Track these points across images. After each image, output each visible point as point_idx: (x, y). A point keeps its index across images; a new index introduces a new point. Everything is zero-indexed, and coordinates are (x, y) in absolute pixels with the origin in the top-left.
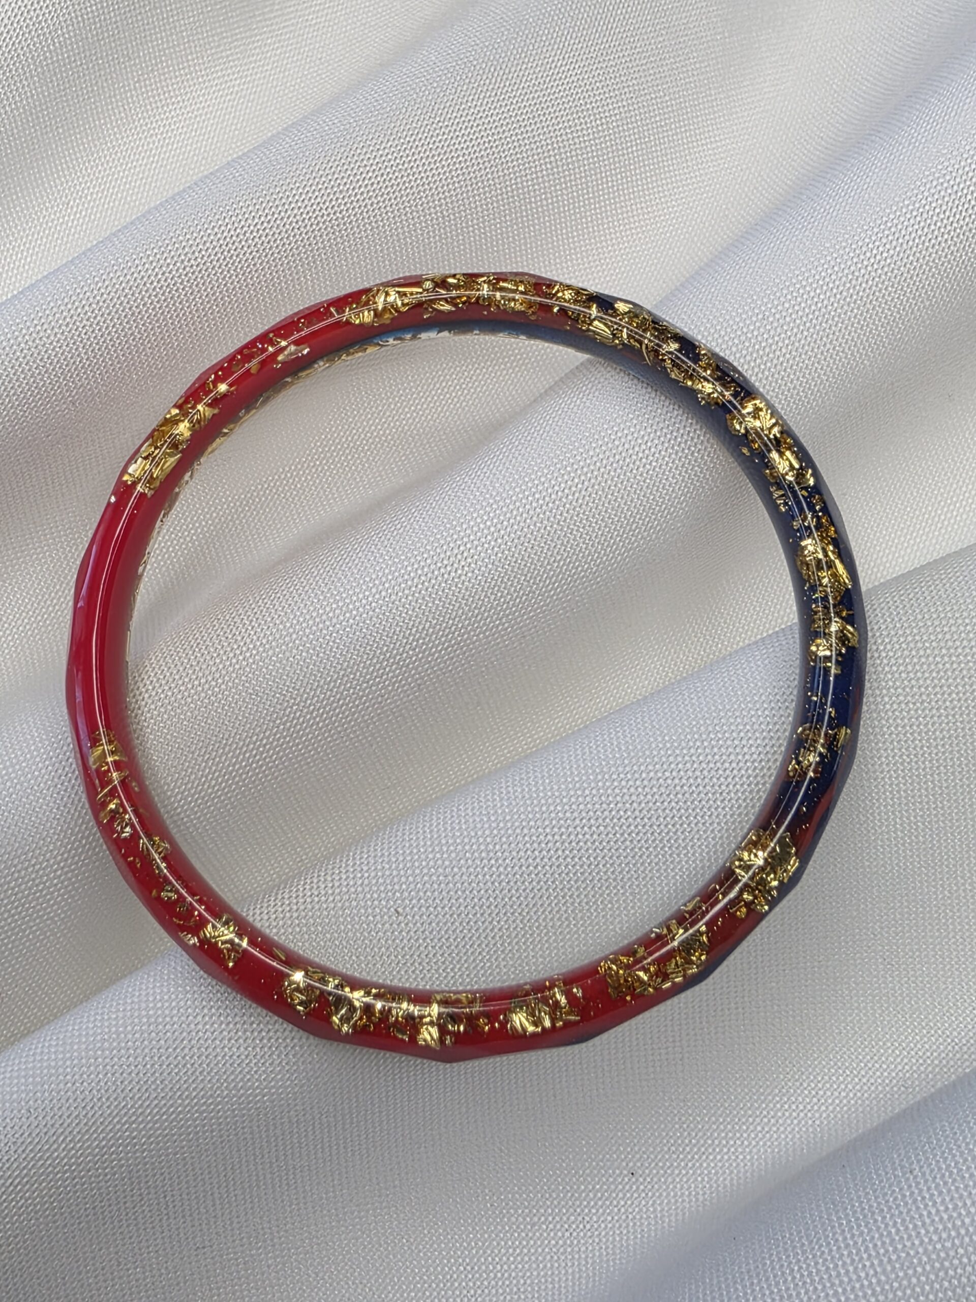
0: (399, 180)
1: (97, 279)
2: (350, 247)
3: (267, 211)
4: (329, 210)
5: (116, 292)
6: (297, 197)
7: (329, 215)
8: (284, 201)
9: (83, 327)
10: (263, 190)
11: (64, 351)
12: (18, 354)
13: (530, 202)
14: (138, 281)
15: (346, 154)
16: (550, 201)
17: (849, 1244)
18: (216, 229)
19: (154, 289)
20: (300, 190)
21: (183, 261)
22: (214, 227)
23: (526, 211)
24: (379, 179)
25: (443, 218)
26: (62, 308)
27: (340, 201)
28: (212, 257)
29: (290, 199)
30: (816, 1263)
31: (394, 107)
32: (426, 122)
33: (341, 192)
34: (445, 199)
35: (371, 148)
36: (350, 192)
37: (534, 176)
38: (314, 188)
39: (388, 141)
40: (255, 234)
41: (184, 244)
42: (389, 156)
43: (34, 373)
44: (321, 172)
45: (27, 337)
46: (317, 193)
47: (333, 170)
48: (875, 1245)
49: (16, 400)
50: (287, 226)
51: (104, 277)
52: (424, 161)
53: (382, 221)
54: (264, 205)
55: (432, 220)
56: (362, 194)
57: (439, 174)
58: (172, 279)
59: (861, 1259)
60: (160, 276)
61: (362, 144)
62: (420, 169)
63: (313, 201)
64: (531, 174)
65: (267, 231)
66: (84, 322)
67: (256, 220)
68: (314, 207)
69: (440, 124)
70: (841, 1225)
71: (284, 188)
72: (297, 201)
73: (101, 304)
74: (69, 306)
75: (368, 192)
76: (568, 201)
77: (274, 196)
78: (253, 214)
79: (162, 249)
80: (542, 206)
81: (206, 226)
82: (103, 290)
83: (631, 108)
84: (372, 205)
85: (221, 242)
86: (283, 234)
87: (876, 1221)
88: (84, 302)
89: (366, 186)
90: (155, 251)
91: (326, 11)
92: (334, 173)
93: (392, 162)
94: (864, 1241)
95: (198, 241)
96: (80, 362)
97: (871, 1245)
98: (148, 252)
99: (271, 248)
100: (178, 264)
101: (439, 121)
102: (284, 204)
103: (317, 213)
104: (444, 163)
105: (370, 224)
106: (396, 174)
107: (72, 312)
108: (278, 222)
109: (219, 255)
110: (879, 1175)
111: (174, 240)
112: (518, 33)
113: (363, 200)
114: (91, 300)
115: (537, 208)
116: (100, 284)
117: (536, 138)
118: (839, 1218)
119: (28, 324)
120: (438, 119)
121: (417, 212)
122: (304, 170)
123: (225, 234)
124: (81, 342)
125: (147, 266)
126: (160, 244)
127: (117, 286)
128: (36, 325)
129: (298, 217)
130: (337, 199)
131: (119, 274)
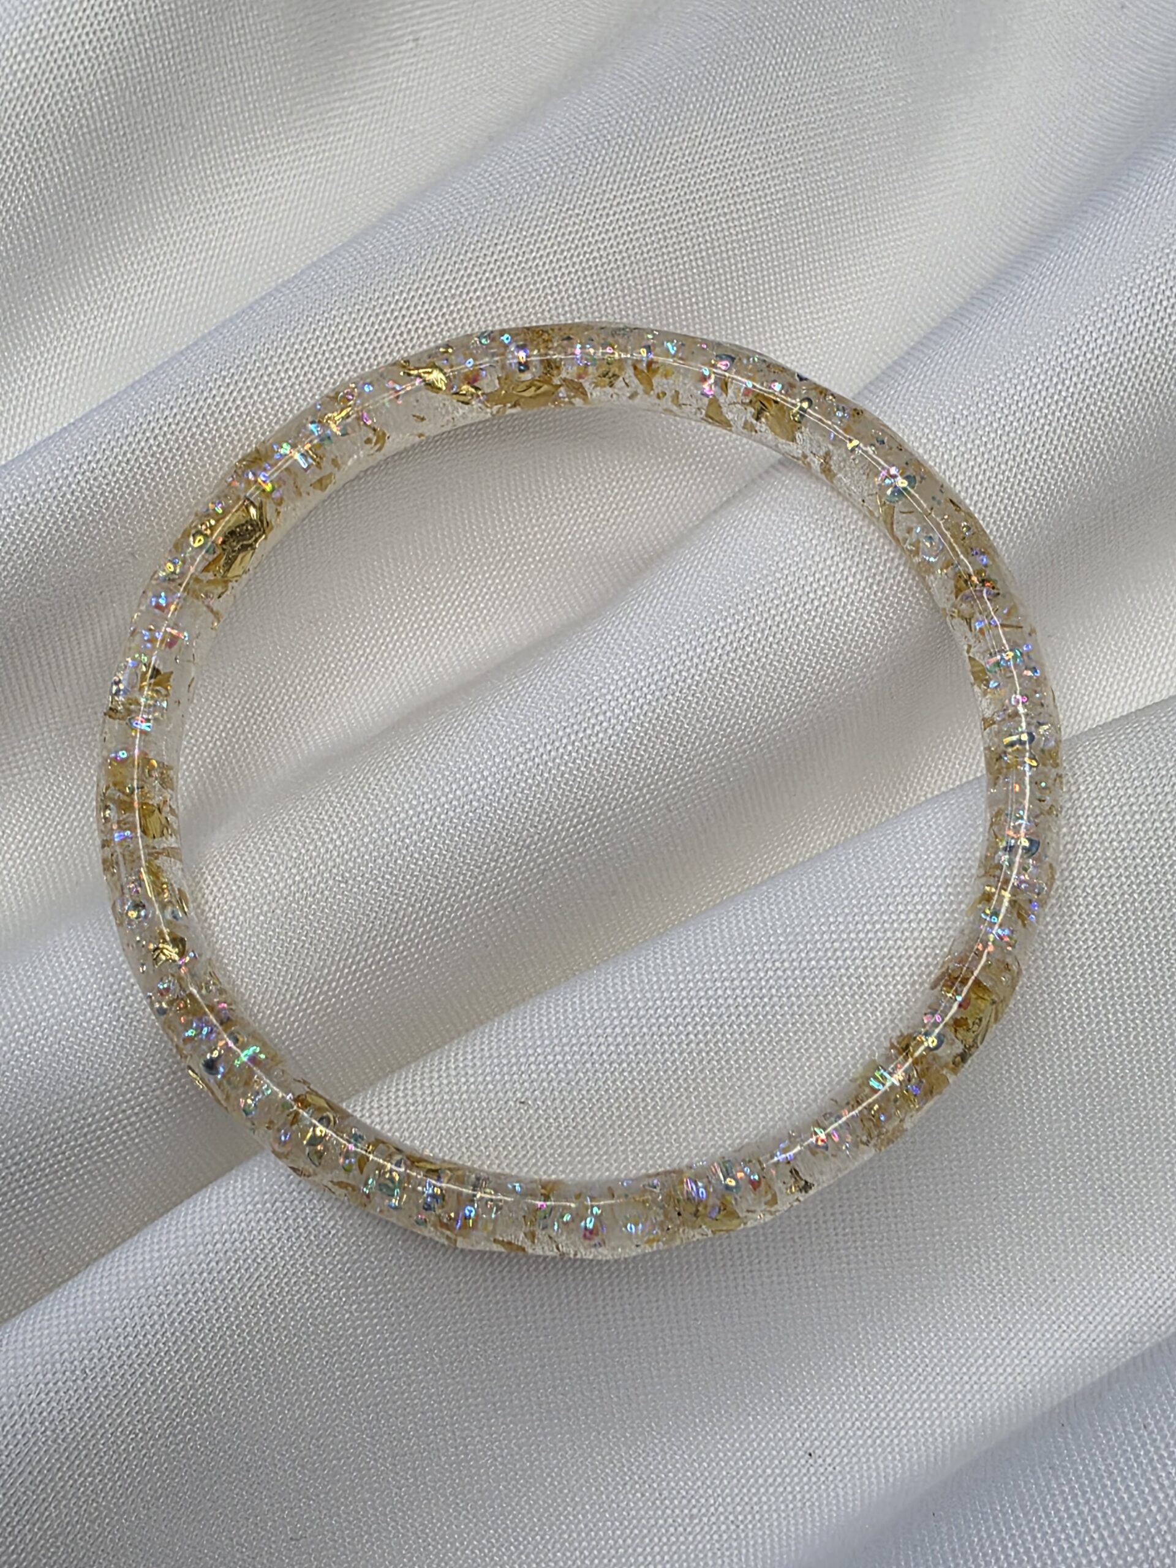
0: (521, 281)
1: (162, 406)
3: (365, 321)
4: (439, 318)
5: (186, 422)
6: (400, 304)
7: (439, 324)
8: (384, 308)
11: (124, 493)
12: (68, 496)
13: (678, 307)
14: (213, 408)
15: (457, 250)
16: (701, 305)
20: (404, 295)
21: (266, 383)
22: (302, 341)
24: (498, 280)
27: (452, 308)
29: (392, 306)
30: (1035, 1538)
31: (514, 192)
32: (552, 210)
33: (453, 296)
34: (576, 303)
35: (487, 243)
36: (464, 296)
37: (682, 275)
38: (420, 291)
39: (508, 233)
40: (351, 349)
41: (266, 362)
42: (510, 253)
43: (86, 519)
44: (428, 273)
45: (79, 477)
46: (423, 299)
47: (442, 270)
48: (1105, 1515)
50: (390, 340)
51: (171, 403)
52: (551, 257)
54: (362, 314)
56: (478, 298)
57: (570, 273)
59: (1088, 1530)
61: (476, 238)
62: (547, 267)
64: (679, 273)
65: (366, 345)
67: (353, 333)
68: (422, 315)
69: (570, 212)
70: (1062, 1492)
71: (385, 292)
72: (401, 309)
74: (130, 439)
75: (485, 296)
76: (722, 304)
77: (373, 303)
78: (349, 325)
79: (241, 369)
80: (692, 311)
81: (292, 340)
82: (170, 420)
83: (797, 191)
84: (490, 311)
86: (385, 349)
87: (1104, 1486)
89: (483, 288)
90: (232, 371)
91: (418, 73)
92: (444, 273)
93: (513, 260)
94: (1091, 1509)
95: (283, 358)
97: (1099, 1514)
98: (224, 373)
100: (261, 387)
103: (425, 322)
104: (574, 259)
106: (518, 274)
108: (379, 334)
109: (309, 376)
110: (1106, 1434)
111: (254, 357)
112: (659, 101)
113: (480, 306)
114: (157, 431)
115: (686, 313)
116: (166, 413)
117: (685, 229)
118: (1060, 1485)
119: (80, 460)
120: (567, 206)
122: (408, 271)
123: (316, 350)
125: (222, 389)
126: (237, 362)
127: (188, 415)
128: (90, 462)
129: (402, 328)
130: (449, 305)
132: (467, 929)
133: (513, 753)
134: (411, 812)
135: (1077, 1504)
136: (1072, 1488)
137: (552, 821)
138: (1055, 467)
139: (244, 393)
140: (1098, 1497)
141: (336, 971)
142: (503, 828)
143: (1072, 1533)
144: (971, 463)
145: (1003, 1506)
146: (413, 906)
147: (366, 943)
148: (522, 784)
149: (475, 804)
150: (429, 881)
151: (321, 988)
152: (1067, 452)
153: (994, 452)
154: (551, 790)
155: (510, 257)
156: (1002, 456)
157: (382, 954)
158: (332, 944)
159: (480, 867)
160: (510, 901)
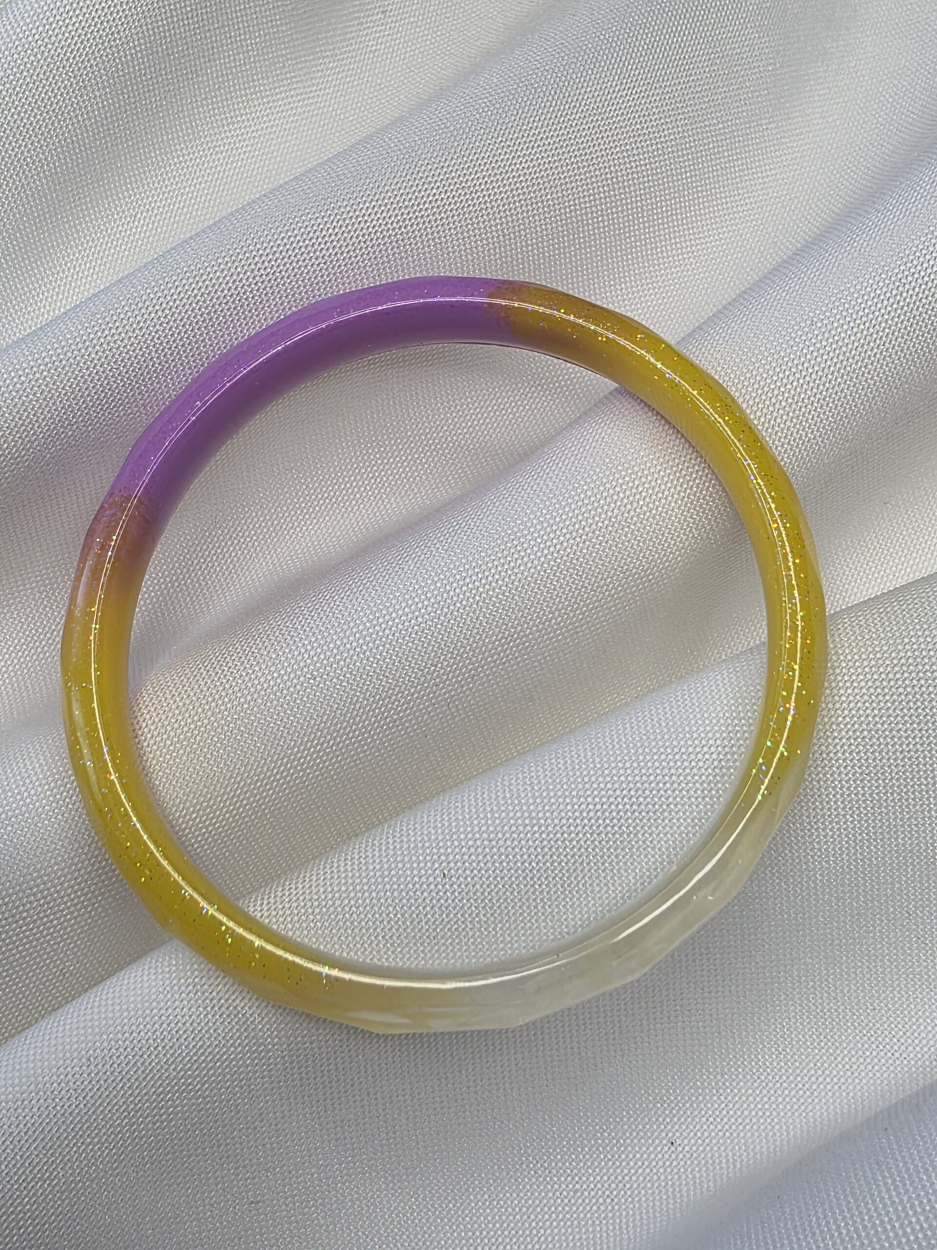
0: (462, 198)
1: (169, 285)
2: (413, 262)
3: (334, 224)
4: (394, 224)
5: (188, 299)
6: (364, 211)
7: (394, 229)
8: (351, 214)
9: (156, 332)
10: (331, 203)
11: (137, 354)
12: (93, 355)
13: (588, 225)
14: (210, 289)
15: (411, 170)
16: (606, 223)
17: (895, 1202)
18: (285, 240)
19: (225, 297)
20: (367, 204)
21: (253, 271)
22: (283, 238)
23: (584, 231)
24: (443, 196)
25: (504, 236)
26: (137, 312)
27: (405, 216)
28: (281, 267)
29: (357, 213)
30: (863, 1220)
31: (458, 126)
32: (488, 141)
33: (406, 207)
34: (506, 217)
35: (436, 165)
36: (415, 207)
37: (592, 198)
39: (452, 158)
40: (323, 246)
41: (254, 253)
43: (108, 375)
44: (387, 188)
45: (102, 340)
46: (383, 208)
47: (399, 185)
48: (921, 1203)
49: (90, 401)
50: (354, 239)
51: (176, 283)
52: (486, 179)
53: (445, 237)
54: (332, 218)
55: (492, 238)
56: (426, 209)
57: (501, 192)
58: (242, 288)
59: (907, 1215)
60: (230, 285)
61: (427, 162)
62: (483, 187)
63: (379, 215)
64: (589, 196)
65: (335, 243)
66: (158, 327)
67: (324, 233)
68: (380, 221)
69: (503, 144)
70: (886, 1184)
71: (352, 202)
72: (364, 215)
73: (174, 310)
74: (143, 311)
75: (432, 208)
76: (623, 223)
77: (343, 210)
78: (321, 226)
79: (233, 258)
80: (599, 228)
81: (276, 237)
82: (175, 297)
84: (436, 220)
85: (290, 253)
86: (350, 247)
87: (921, 1180)
88: (157, 307)
89: (430, 202)
90: (226, 259)
91: (385, 38)
92: (400, 189)
93: (455, 180)
94: (910, 1198)
95: (268, 251)
96: (153, 366)
97: (916, 1203)
98: (220, 261)
99: (337, 261)
100: (249, 274)
101: (501, 141)
102: (351, 218)
103: (383, 227)
104: (505, 182)
105: (433, 240)
106: (460, 191)
107: (146, 316)
108: (346, 235)
109: (288, 266)
110: (923, 1137)
111: (245, 249)
112: (577, 58)
113: (428, 216)
114: (164, 305)
115: (594, 230)
116: (173, 291)
117: (594, 161)
118: (884, 1177)
119: (103, 327)
120: (500, 139)
121: (479, 229)
122: (371, 185)
123: (294, 245)
124: (154, 346)
125: (218, 274)
126: (231, 252)
127: (189, 293)
128: (111, 328)
129: (364, 231)
130: (402, 214)
131: (191, 280)
132: (411, 720)
133: (451, 579)
134: (368, 625)
135: (898, 1194)
136: (894, 1181)
137: (481, 635)
138: (893, 362)
139: (235, 277)
140: (916, 1188)
141: (304, 750)
142: (442, 639)
143: (894, 1217)
144: (825, 357)
145: (837, 1193)
146: (368, 700)
147: (329, 728)
148: (458, 605)
149: (420, 619)
150: (381, 680)
151: (291, 763)
152: (902, 351)
153: (844, 349)
154: (481, 610)
155: (453, 178)
156: (850, 352)
157: (341, 737)
158: (301, 728)
159: (422, 670)
160: (446, 700)
